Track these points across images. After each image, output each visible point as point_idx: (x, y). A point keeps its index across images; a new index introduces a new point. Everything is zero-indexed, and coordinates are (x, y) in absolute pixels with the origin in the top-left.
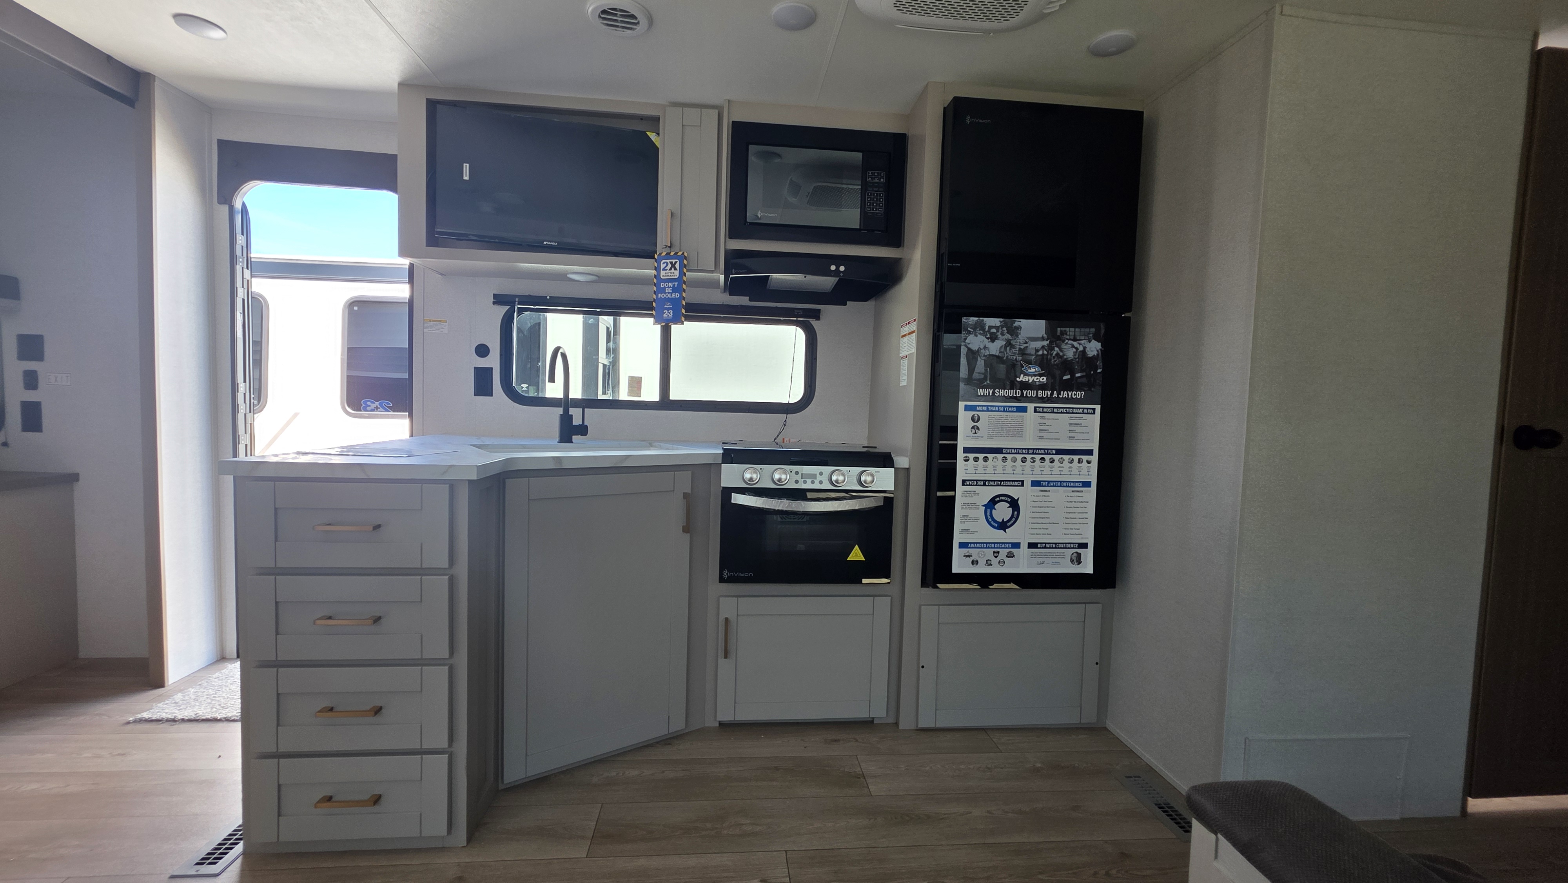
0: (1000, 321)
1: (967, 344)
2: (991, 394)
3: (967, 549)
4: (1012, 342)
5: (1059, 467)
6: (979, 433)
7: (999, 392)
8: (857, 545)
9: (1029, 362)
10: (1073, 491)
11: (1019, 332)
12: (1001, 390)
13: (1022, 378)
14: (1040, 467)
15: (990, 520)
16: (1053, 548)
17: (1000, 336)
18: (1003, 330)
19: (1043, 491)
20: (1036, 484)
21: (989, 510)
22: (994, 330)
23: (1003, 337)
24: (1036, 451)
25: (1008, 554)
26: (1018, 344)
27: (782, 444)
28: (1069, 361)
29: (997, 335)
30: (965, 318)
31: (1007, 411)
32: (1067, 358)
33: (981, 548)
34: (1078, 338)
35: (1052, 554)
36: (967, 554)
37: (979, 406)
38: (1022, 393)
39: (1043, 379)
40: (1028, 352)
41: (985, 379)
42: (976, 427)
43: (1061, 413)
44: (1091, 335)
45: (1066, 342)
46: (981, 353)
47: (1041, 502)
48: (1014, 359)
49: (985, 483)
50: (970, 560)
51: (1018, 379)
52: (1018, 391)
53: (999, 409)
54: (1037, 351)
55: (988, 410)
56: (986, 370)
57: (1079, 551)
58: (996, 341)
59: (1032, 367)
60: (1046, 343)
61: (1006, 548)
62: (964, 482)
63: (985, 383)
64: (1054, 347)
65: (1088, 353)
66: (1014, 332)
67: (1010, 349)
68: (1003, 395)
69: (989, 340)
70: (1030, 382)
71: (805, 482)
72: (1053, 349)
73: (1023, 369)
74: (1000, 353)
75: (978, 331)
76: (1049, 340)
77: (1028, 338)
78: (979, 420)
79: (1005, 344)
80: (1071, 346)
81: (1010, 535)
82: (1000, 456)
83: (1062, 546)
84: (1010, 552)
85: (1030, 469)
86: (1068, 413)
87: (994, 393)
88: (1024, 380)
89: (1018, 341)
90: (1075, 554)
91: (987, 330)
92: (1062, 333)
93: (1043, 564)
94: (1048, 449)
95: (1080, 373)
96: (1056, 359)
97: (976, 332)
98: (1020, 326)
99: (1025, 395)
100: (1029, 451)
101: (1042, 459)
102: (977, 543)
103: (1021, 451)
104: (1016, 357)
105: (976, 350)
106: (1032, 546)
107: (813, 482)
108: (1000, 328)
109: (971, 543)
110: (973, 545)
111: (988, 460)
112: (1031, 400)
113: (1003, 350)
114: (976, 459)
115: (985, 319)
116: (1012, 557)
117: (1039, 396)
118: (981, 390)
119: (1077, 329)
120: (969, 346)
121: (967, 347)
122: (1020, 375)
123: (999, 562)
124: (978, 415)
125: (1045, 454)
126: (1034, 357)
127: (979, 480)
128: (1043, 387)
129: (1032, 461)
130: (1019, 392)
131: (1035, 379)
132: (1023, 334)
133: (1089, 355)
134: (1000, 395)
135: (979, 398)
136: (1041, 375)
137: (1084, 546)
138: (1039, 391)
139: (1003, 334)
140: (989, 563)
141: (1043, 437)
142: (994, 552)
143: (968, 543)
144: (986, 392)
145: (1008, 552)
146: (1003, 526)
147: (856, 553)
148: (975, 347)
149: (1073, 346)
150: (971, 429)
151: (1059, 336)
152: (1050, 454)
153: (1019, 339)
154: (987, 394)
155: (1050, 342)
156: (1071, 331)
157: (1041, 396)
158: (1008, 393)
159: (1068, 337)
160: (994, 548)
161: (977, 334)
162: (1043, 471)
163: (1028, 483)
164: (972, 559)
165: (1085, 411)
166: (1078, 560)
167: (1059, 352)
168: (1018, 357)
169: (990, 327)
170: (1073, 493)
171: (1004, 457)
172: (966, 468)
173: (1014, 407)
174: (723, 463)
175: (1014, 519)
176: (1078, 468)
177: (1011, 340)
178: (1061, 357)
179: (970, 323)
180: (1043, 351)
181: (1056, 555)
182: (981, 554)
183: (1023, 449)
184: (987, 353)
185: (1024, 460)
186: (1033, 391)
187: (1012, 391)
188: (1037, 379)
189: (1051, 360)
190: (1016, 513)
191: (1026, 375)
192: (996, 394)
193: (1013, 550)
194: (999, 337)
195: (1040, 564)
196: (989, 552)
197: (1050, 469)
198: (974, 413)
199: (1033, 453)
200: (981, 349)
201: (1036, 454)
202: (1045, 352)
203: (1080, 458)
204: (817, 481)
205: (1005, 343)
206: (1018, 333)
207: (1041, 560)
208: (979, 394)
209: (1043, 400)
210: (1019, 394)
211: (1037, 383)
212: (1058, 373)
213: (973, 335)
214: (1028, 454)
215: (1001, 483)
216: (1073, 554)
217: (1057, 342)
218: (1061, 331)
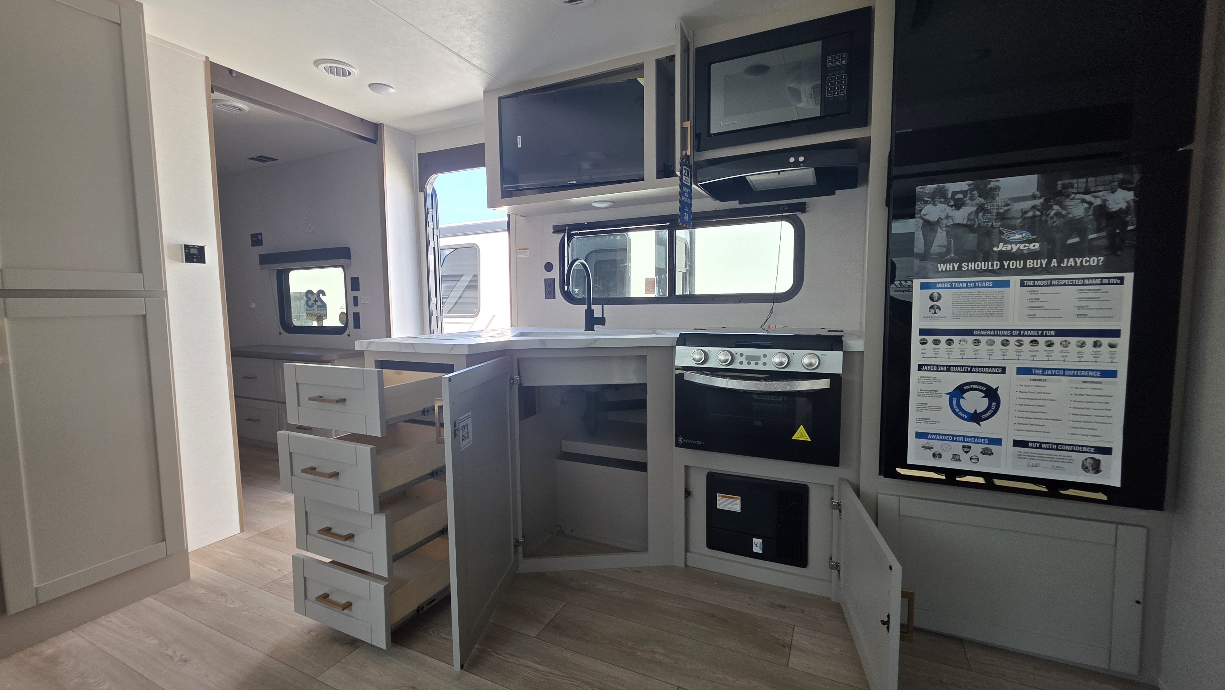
0: (967, 184)
1: (923, 216)
2: (956, 269)
3: (926, 441)
4: (986, 206)
5: (1062, 352)
6: (940, 313)
7: (968, 266)
8: (802, 426)
9: (1013, 228)
10: (1084, 382)
11: (997, 193)
12: (970, 263)
13: (1001, 247)
14: (1030, 351)
15: (957, 410)
16: (1052, 449)
17: (969, 201)
18: (973, 194)
19: (1035, 380)
20: (1021, 371)
21: (955, 400)
22: (960, 196)
23: (973, 202)
24: (1024, 332)
25: (984, 450)
26: (996, 207)
27: (768, 329)
28: (1077, 220)
29: (965, 201)
30: (919, 187)
31: (979, 287)
32: (1074, 217)
33: (946, 440)
34: (1093, 190)
35: (1052, 457)
36: (926, 446)
37: (939, 283)
38: (1002, 265)
39: (1034, 246)
40: (1011, 215)
41: (948, 252)
42: (935, 307)
43: (1065, 285)
44: (1116, 183)
45: (1071, 197)
46: (942, 223)
47: (1033, 393)
48: (990, 226)
49: (949, 368)
50: (930, 453)
51: (995, 249)
52: (995, 263)
53: (967, 285)
54: (1024, 212)
55: (952, 287)
56: (949, 243)
57: (1097, 456)
58: (963, 207)
59: (1017, 232)
60: (1038, 202)
61: (981, 443)
62: (920, 367)
63: (948, 257)
64: (1052, 206)
65: (1111, 207)
66: (989, 194)
67: (984, 215)
68: (973, 269)
69: (954, 208)
70: (1013, 251)
71: (749, 363)
72: (1051, 208)
73: (1002, 236)
74: (968, 220)
75: (937, 199)
76: (1043, 198)
77: (1010, 199)
78: (939, 298)
79: (976, 211)
80: (1080, 201)
81: (987, 429)
82: (970, 339)
83: (1068, 448)
84: (986, 448)
85: (1015, 353)
86: (1076, 285)
87: (960, 267)
88: (1004, 249)
89: (995, 204)
90: (1089, 461)
91: (950, 195)
92: (1065, 187)
93: (1036, 466)
94: (1043, 330)
95: (1097, 233)
96: (1054, 220)
97: (935, 201)
98: (998, 186)
99: (1006, 267)
100: (1011, 332)
101: (1034, 342)
102: (939, 435)
103: (1000, 333)
104: (992, 223)
105: (936, 220)
106: (1017, 443)
107: (757, 364)
108: (969, 192)
109: (931, 434)
110: (933, 437)
111: (953, 343)
112: (1016, 272)
113: (973, 217)
114: (936, 342)
115: (947, 185)
116: (990, 455)
117: (1028, 266)
118: (942, 265)
119: (1090, 179)
120: (926, 217)
121: (922, 219)
122: (999, 244)
123: (971, 459)
124: (938, 293)
125: (1038, 336)
126: (1019, 221)
127: (941, 366)
128: (1034, 255)
129: (1017, 344)
130: (997, 264)
131: (1022, 247)
132: (1002, 196)
133: (1112, 210)
134: (970, 269)
135: (940, 274)
136: (1030, 242)
137: (1107, 451)
138: (1028, 261)
139: (972, 199)
140: (956, 458)
141: (1035, 315)
142: (964, 447)
143: (928, 434)
144: (950, 267)
145: (983, 448)
146: (976, 418)
147: (801, 433)
148: (933, 218)
149: (1084, 201)
150: (930, 308)
151: (1060, 191)
152: (1046, 336)
153: (997, 202)
154: (951, 269)
155: (1045, 200)
156: (1081, 183)
157: (1032, 266)
158: (980, 265)
159: (1075, 191)
160: (964, 441)
161: (936, 203)
162: (1035, 356)
163: (1011, 370)
164: (933, 451)
165: (1106, 281)
166: (1096, 467)
167: (1060, 210)
168: (996, 222)
169: (955, 193)
170: (1085, 384)
171: (976, 340)
172: (924, 351)
173: (989, 281)
174: (677, 345)
175: (991, 411)
176: (1093, 353)
177: (984, 204)
178: (1064, 216)
179: (927, 191)
180: (1034, 212)
181: (1057, 458)
182: (946, 447)
183: (1003, 330)
184: (950, 222)
185: (1005, 343)
186: (1018, 262)
187: (986, 263)
188: (1025, 246)
189: (1046, 221)
190: (994, 404)
191: (1006, 242)
192: (963, 269)
193: (992, 447)
194: (966, 202)
195: (1032, 466)
196: (957, 447)
197: (1046, 354)
198: (932, 291)
199: (1019, 335)
200: (942, 219)
201: (1023, 336)
202: (1038, 213)
203: (1097, 341)
204: (761, 363)
205: (975, 208)
206: (994, 194)
207: (1034, 462)
208: (940, 270)
209: (1033, 271)
210: (997, 267)
211: (1025, 252)
212: (1058, 236)
213: (931, 205)
214: (1012, 335)
215: (971, 370)
216: (1086, 459)
217: (1057, 198)
218: (1063, 184)
